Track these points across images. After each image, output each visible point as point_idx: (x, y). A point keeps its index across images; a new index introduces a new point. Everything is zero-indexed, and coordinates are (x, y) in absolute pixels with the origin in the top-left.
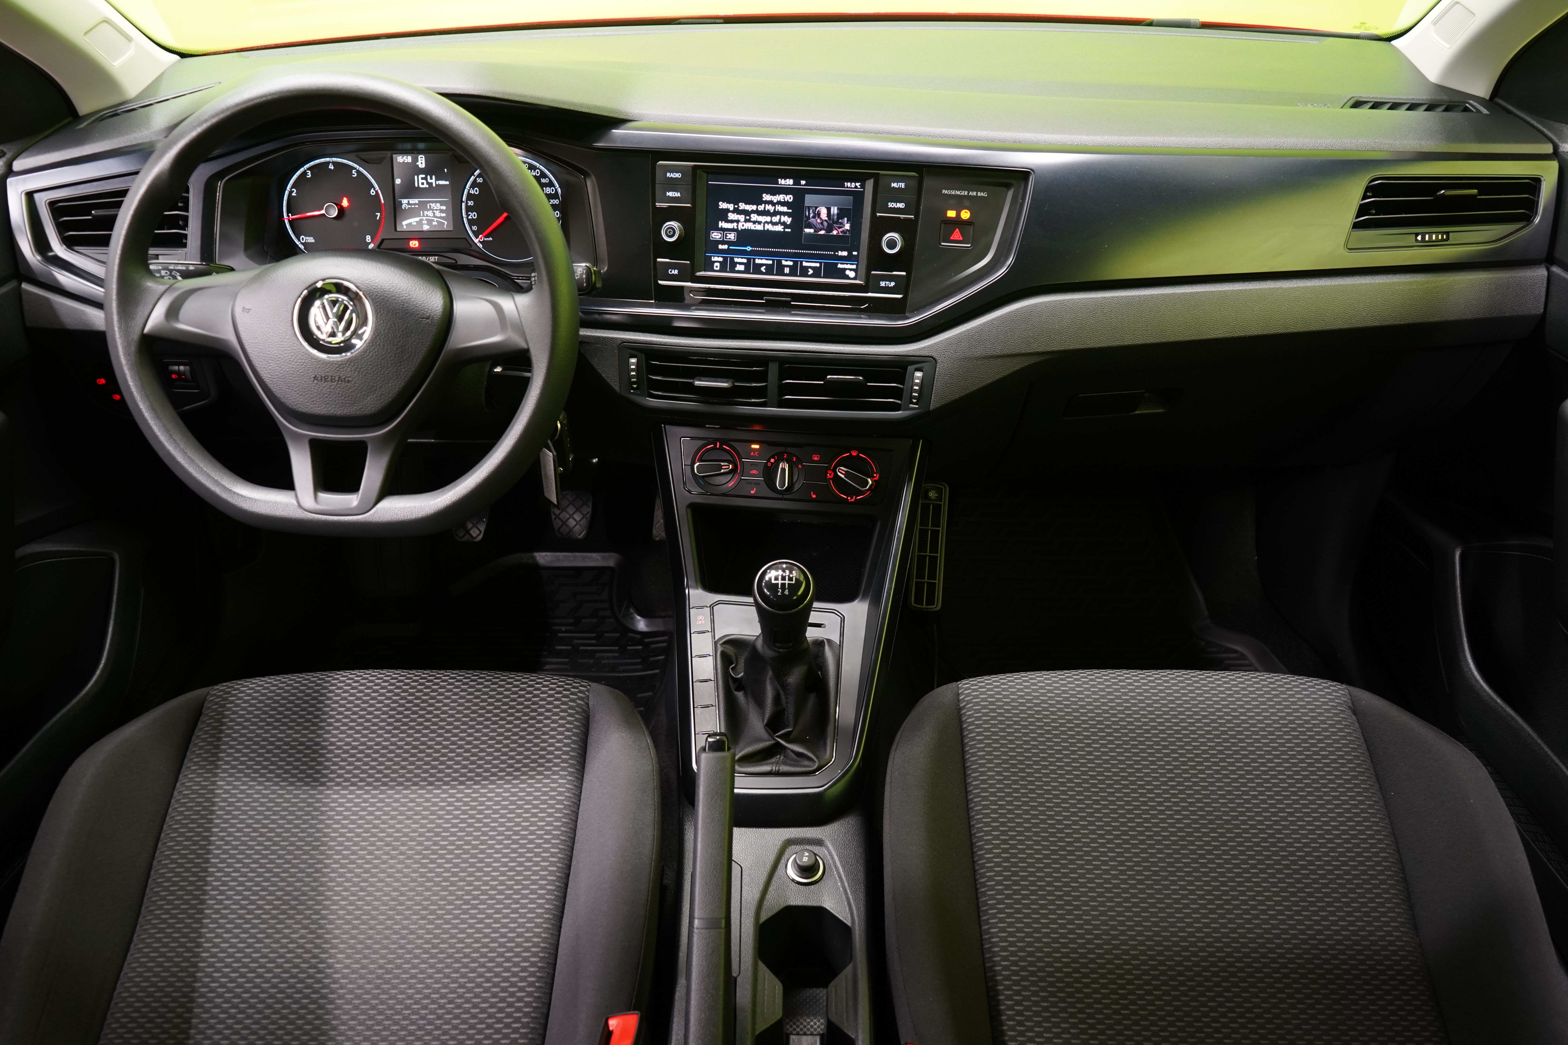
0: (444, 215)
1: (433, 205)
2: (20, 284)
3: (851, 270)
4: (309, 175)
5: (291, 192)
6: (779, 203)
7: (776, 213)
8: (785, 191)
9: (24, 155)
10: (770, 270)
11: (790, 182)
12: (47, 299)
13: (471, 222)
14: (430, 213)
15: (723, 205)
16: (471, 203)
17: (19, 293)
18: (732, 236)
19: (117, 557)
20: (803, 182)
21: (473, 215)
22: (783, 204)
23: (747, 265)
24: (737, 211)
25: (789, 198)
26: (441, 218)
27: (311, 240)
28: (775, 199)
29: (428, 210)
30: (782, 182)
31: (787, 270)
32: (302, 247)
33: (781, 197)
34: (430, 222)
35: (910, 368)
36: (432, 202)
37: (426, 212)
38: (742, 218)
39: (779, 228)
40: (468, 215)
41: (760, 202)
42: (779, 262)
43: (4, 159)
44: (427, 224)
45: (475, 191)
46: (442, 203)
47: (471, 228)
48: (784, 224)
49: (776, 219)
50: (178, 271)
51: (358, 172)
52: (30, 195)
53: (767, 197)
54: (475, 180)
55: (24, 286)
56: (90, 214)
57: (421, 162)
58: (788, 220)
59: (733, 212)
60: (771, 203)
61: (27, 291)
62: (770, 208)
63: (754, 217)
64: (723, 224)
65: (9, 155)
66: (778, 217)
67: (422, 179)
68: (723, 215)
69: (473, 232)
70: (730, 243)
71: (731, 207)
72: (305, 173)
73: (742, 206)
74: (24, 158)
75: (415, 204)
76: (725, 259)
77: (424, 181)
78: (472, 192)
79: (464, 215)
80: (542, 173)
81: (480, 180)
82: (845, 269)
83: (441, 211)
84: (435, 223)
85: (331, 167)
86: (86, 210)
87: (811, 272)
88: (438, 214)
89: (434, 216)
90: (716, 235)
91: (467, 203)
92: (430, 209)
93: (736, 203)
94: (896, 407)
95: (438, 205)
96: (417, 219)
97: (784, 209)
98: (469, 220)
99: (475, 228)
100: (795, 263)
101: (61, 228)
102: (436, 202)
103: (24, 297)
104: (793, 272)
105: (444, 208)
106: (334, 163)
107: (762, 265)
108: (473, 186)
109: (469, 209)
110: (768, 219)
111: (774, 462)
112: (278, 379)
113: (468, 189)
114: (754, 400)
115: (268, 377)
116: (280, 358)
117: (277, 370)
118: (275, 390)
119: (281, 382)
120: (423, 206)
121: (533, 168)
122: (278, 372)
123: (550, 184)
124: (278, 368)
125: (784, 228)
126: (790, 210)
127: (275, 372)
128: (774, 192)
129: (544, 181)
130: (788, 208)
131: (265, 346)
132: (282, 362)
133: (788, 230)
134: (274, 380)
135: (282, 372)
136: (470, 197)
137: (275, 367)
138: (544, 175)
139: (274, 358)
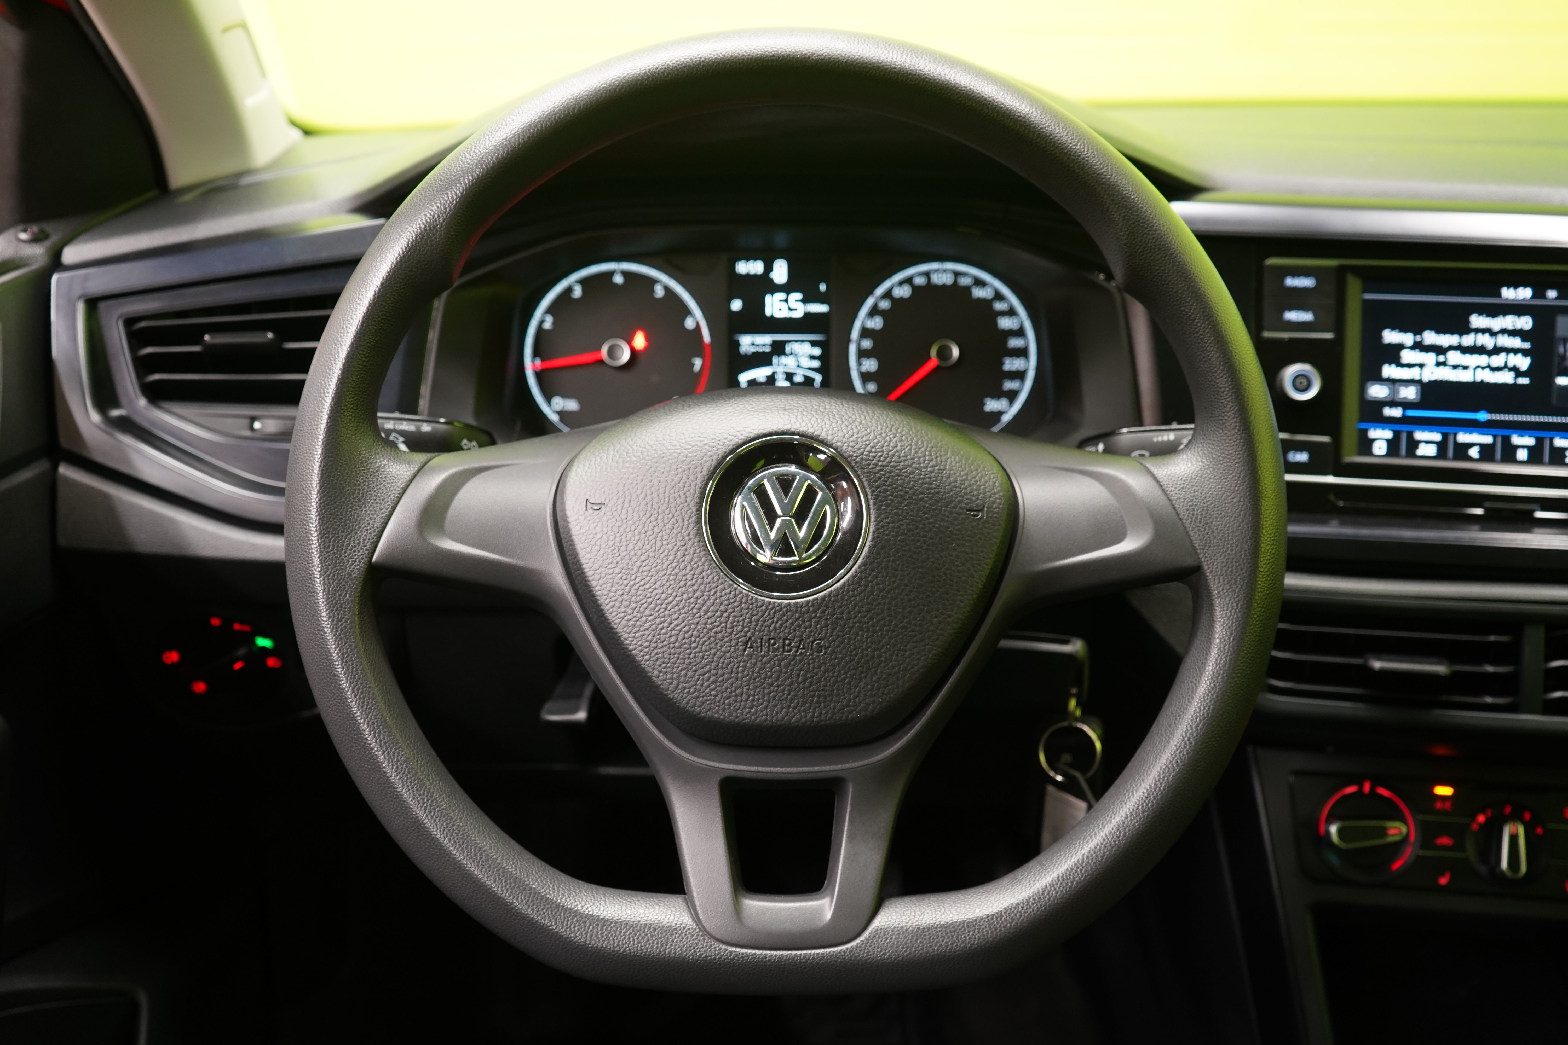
0: (816, 364)
1: (797, 346)
2: (55, 468)
4: (577, 293)
5: (542, 322)
6: (1504, 331)
7: (1497, 350)
8: (1517, 309)
9: (82, 238)
10: (1487, 452)
11: (1524, 293)
12: (106, 497)
13: (866, 376)
14: (791, 361)
15: (1390, 337)
16: (867, 344)
17: (52, 482)
18: (1410, 393)
19: (143, 999)
20: (1552, 294)
21: (871, 365)
22: (1513, 333)
23: (1442, 447)
24: (1418, 346)
25: (1525, 323)
26: (809, 368)
27: (572, 405)
28: (1498, 323)
29: (788, 355)
30: (1508, 294)
31: (1522, 455)
32: (554, 418)
33: (1508, 322)
34: (789, 376)
36: (797, 341)
37: (784, 360)
38: (1430, 358)
39: (1507, 378)
40: (860, 364)
41: (1464, 329)
42: (1506, 440)
43: (47, 243)
44: (786, 380)
45: (876, 323)
46: (814, 344)
47: (864, 388)
48: (1514, 369)
49: (1498, 360)
50: (402, 433)
51: (667, 289)
52: (93, 304)
53: (1477, 321)
54: (875, 305)
55: (65, 471)
56: (199, 341)
57: (780, 272)
58: (1524, 363)
59: (1412, 348)
60: (1487, 331)
61: (68, 481)
62: (1487, 341)
63: (1454, 357)
64: (1389, 371)
65: (55, 238)
66: (1503, 355)
67: (780, 300)
68: (1393, 354)
70: (1406, 405)
71: (1408, 339)
72: (569, 289)
73: (1430, 337)
74: (86, 241)
75: (764, 345)
76: (1397, 434)
77: (784, 305)
78: (869, 324)
79: (853, 365)
80: (997, 292)
81: (885, 305)
83: (812, 357)
84: (799, 379)
85: (618, 279)
86: (193, 335)
88: (805, 362)
89: (798, 366)
90: (1377, 391)
91: (859, 344)
92: (792, 354)
93: (1418, 331)
95: (807, 346)
96: (767, 371)
97: (1515, 343)
98: (861, 373)
99: (872, 387)
100: (1540, 441)
101: (143, 366)
102: (803, 342)
103: (62, 490)
104: (1535, 456)
105: (817, 351)
106: (623, 272)
107: (1471, 445)
108: (872, 314)
109: (863, 354)
110: (1483, 360)
111: (1488, 821)
112: (665, 649)
113: (862, 319)
114: (1489, 700)
115: (641, 645)
116: (669, 603)
117: (662, 629)
118: (656, 673)
119: (670, 654)
120: (779, 349)
121: (980, 283)
122: (666, 634)
123: (1011, 312)
124: (665, 625)
125: (1516, 378)
126: (1527, 345)
127: (659, 634)
128: (1494, 311)
129: (999, 306)
130: (1523, 340)
131: (637, 580)
132: (675, 613)
133: (1524, 381)
134: (655, 651)
135: (673, 632)
136: (865, 333)
137: (659, 624)
138: (999, 296)
139: (656, 605)
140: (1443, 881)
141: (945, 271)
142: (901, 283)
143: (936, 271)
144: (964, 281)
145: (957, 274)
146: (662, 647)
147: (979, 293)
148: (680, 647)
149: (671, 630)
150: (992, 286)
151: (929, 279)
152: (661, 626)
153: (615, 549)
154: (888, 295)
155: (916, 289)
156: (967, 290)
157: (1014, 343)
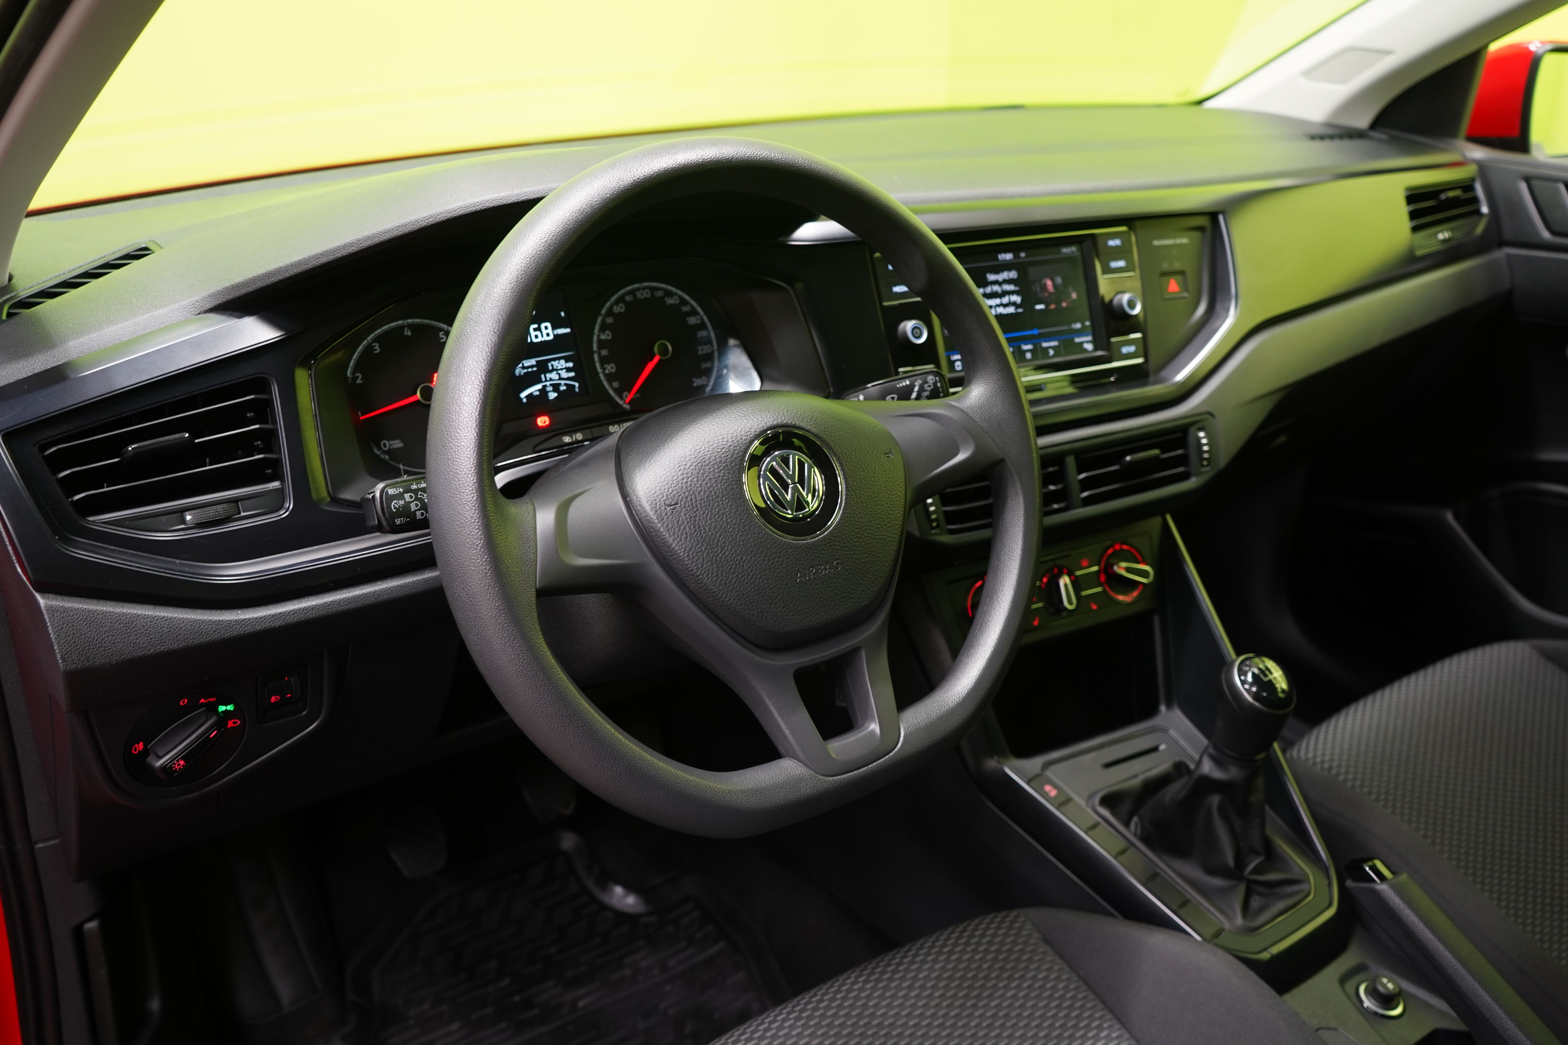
0: (572, 374)
1: (555, 363)
3: (1088, 342)
4: (377, 349)
5: (354, 379)
6: (1005, 281)
7: (1004, 294)
8: (1007, 266)
11: (1009, 256)
13: (610, 378)
14: (554, 375)
16: (604, 352)
20: (1023, 255)
21: (611, 368)
22: (1009, 282)
25: (1013, 274)
26: (568, 379)
27: (394, 444)
28: (1000, 277)
29: (551, 371)
30: (1001, 257)
31: (1028, 355)
33: (1004, 275)
34: (556, 387)
35: (1192, 430)
36: (554, 359)
37: (549, 376)
39: (1011, 310)
40: (604, 369)
41: (987, 283)
42: (1019, 348)
44: (554, 391)
45: (607, 336)
46: (567, 359)
47: (611, 386)
48: (1014, 304)
49: (1005, 300)
53: (991, 277)
54: (603, 322)
58: (1017, 299)
60: (996, 282)
62: (996, 288)
66: (1007, 297)
67: (535, 330)
69: (615, 390)
72: (369, 347)
75: (532, 367)
77: (538, 333)
78: (603, 337)
79: (599, 370)
80: (682, 299)
81: (610, 320)
82: (1082, 343)
83: (568, 370)
84: (563, 388)
85: (407, 332)
87: (1051, 352)
88: (564, 374)
89: (560, 379)
91: (599, 354)
92: (553, 370)
94: (1185, 477)
95: (562, 362)
96: (539, 386)
97: (1011, 287)
98: (606, 376)
99: (616, 384)
100: (1035, 345)
102: (559, 359)
104: (1034, 356)
105: (570, 365)
106: (410, 326)
108: (602, 329)
109: (604, 361)
110: (997, 301)
111: (1049, 581)
112: (749, 593)
113: (599, 335)
114: (1056, 506)
115: (733, 596)
116: (744, 562)
117: (744, 580)
118: (747, 612)
119: (753, 596)
120: (543, 368)
121: (670, 294)
122: (747, 583)
123: (694, 312)
124: (746, 577)
125: (1016, 309)
126: (1017, 289)
127: (743, 584)
128: (997, 270)
129: (685, 309)
130: (1016, 285)
131: (719, 551)
132: (749, 567)
133: (1020, 310)
134: (744, 597)
135: (752, 581)
136: (602, 344)
137: (742, 578)
138: (684, 302)
139: (736, 565)
140: (1036, 623)
141: (644, 288)
142: (617, 302)
143: (638, 289)
144: (660, 294)
145: (653, 289)
146: (747, 593)
147: (670, 301)
148: (758, 590)
149: (750, 580)
150: (676, 294)
151: (635, 296)
152: (743, 579)
153: (697, 534)
154: (610, 312)
155: (627, 304)
156: (662, 299)
157: (702, 334)
